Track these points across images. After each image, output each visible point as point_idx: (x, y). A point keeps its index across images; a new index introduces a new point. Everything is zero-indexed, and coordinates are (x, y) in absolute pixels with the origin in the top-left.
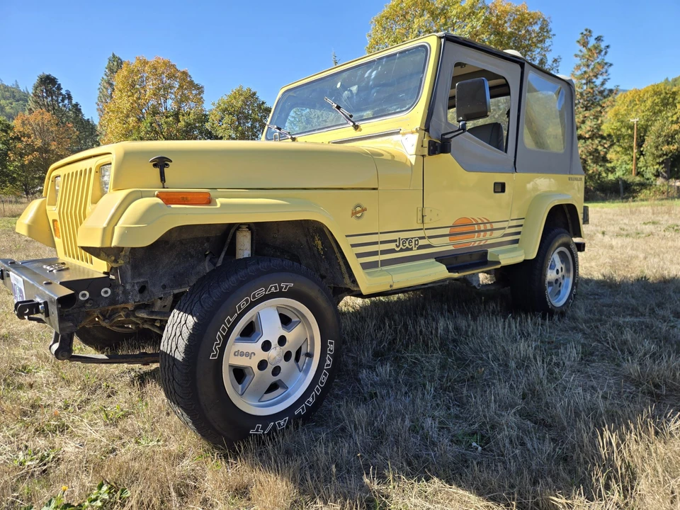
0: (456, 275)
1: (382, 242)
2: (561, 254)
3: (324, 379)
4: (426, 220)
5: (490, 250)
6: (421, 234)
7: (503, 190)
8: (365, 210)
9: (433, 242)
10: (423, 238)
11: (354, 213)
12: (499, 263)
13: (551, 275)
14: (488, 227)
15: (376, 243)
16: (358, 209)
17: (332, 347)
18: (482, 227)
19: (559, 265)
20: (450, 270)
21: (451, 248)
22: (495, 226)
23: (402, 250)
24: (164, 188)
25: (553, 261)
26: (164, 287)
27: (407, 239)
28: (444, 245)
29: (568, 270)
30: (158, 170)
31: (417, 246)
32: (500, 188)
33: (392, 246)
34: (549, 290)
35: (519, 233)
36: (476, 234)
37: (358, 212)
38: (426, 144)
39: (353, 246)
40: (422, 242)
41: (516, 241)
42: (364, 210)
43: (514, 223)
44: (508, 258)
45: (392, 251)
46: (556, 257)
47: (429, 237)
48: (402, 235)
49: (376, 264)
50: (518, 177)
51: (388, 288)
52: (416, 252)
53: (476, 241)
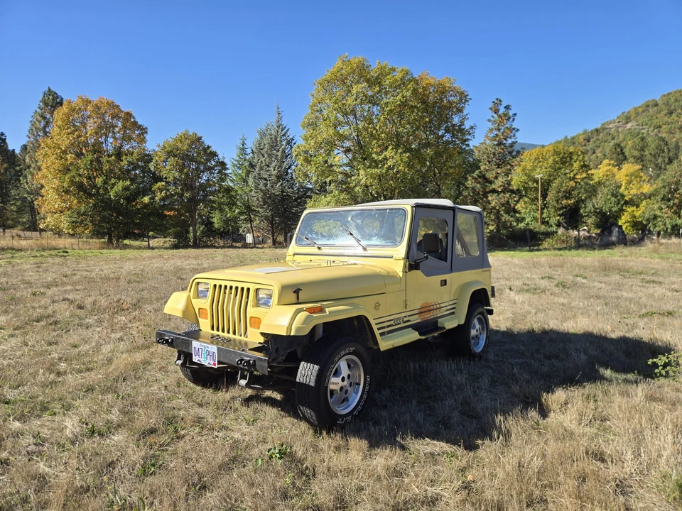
0: (424, 337)
1: (387, 321)
2: (479, 319)
3: (365, 396)
4: (408, 306)
5: (439, 320)
6: (404, 314)
7: (445, 284)
9: (411, 318)
10: (406, 317)
11: (375, 307)
12: (444, 328)
13: (473, 332)
14: (438, 306)
15: (384, 322)
17: (368, 379)
18: (435, 307)
19: (478, 326)
20: (420, 334)
21: (419, 321)
22: (442, 305)
23: (396, 325)
24: (298, 303)
25: (475, 324)
26: (284, 349)
27: (398, 318)
28: (416, 320)
29: (483, 329)
30: (296, 294)
31: (403, 322)
32: (444, 283)
33: (392, 323)
34: (472, 342)
35: (454, 308)
36: (432, 311)
37: (377, 306)
38: (407, 266)
39: (376, 324)
40: (405, 319)
41: (453, 313)
42: (380, 305)
43: (451, 303)
44: (450, 324)
45: (392, 325)
46: (476, 321)
47: (409, 316)
48: (396, 316)
49: (384, 334)
50: (453, 275)
51: (392, 347)
52: (402, 325)
53: (432, 315)
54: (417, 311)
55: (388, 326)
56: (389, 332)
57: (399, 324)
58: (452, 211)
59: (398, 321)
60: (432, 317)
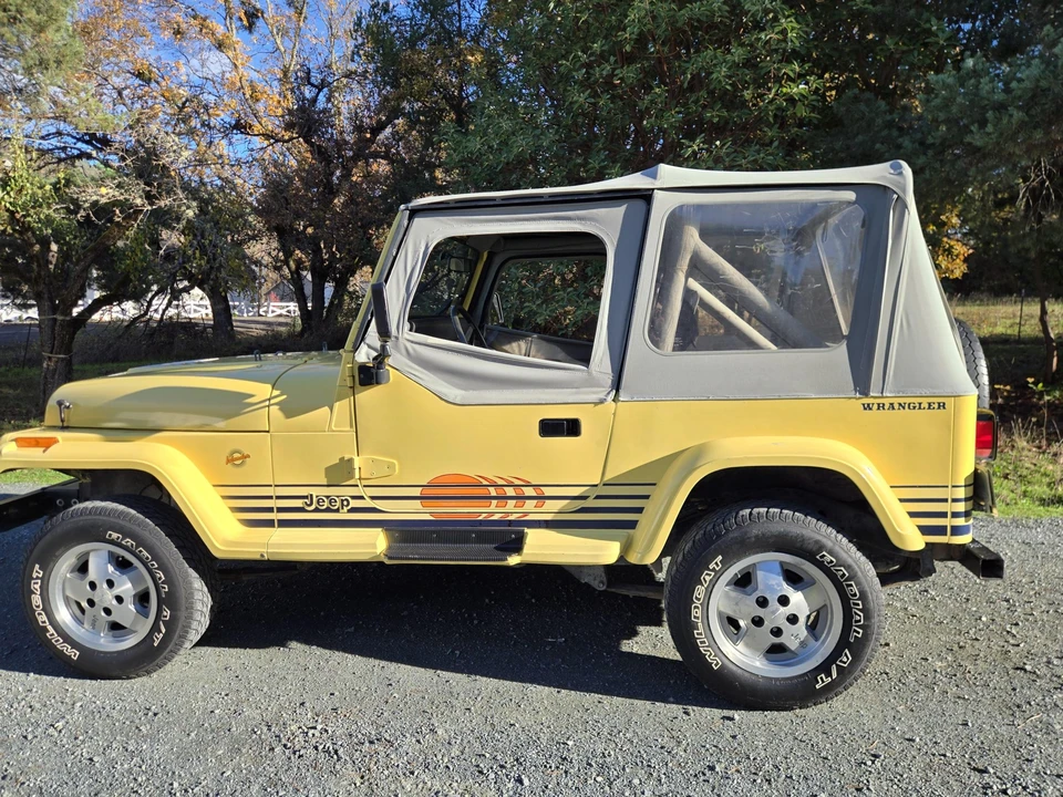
1: (278, 497)
4: (363, 473)
5: (531, 531)
6: (352, 491)
7: (573, 432)
8: (248, 456)
10: (362, 498)
11: (230, 460)
14: (529, 492)
15: (271, 497)
16: (236, 455)
18: (510, 492)
21: (426, 517)
22: (548, 492)
23: (317, 510)
27: (328, 497)
31: (345, 509)
33: (298, 503)
35: (633, 509)
36: (494, 502)
37: (237, 459)
39: (226, 498)
40: (354, 504)
41: (627, 525)
42: (245, 456)
43: (613, 490)
45: (301, 511)
47: (373, 498)
48: (315, 492)
49: (270, 523)
50: (627, 408)
51: (258, 557)
52: (344, 515)
53: (494, 511)
54: (417, 492)
55: (280, 510)
56: (284, 523)
57: (328, 510)
58: (640, 204)
59: (326, 505)
60: (496, 517)
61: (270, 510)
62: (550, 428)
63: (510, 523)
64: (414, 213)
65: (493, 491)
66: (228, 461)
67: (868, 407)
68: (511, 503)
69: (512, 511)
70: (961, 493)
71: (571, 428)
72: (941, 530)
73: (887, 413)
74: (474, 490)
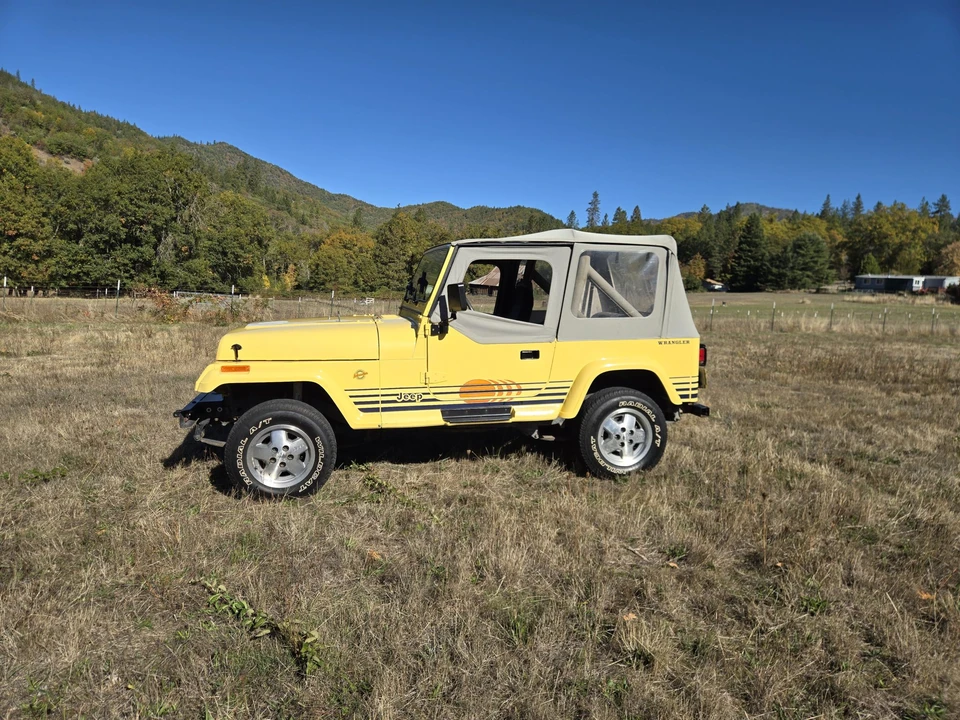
0: (452, 424)
1: (382, 395)
4: (430, 380)
5: (514, 407)
6: (424, 391)
8: (367, 373)
9: (437, 397)
10: (429, 394)
14: (514, 387)
15: (376, 396)
16: (360, 373)
18: (505, 387)
20: (445, 420)
21: (463, 402)
22: (523, 387)
23: (403, 401)
24: (237, 361)
27: (409, 394)
28: (453, 400)
30: (234, 351)
31: (420, 400)
33: (395, 398)
35: (564, 394)
36: (497, 393)
37: (360, 375)
38: (428, 328)
39: (352, 397)
40: (424, 397)
41: (560, 401)
42: (365, 374)
43: (557, 385)
44: (530, 415)
45: (395, 402)
47: (435, 394)
48: (403, 391)
49: (377, 410)
50: (561, 345)
51: (377, 427)
52: (418, 404)
53: (496, 398)
54: (458, 389)
55: (383, 402)
56: (384, 410)
57: (410, 401)
58: (568, 249)
59: (409, 398)
60: (497, 401)
61: (377, 402)
62: (524, 355)
63: (504, 403)
64: (460, 246)
65: (496, 388)
66: (355, 376)
67: (660, 343)
68: (505, 393)
69: (505, 397)
70: (697, 379)
71: (535, 355)
72: (687, 396)
73: (667, 345)
74: (487, 387)
